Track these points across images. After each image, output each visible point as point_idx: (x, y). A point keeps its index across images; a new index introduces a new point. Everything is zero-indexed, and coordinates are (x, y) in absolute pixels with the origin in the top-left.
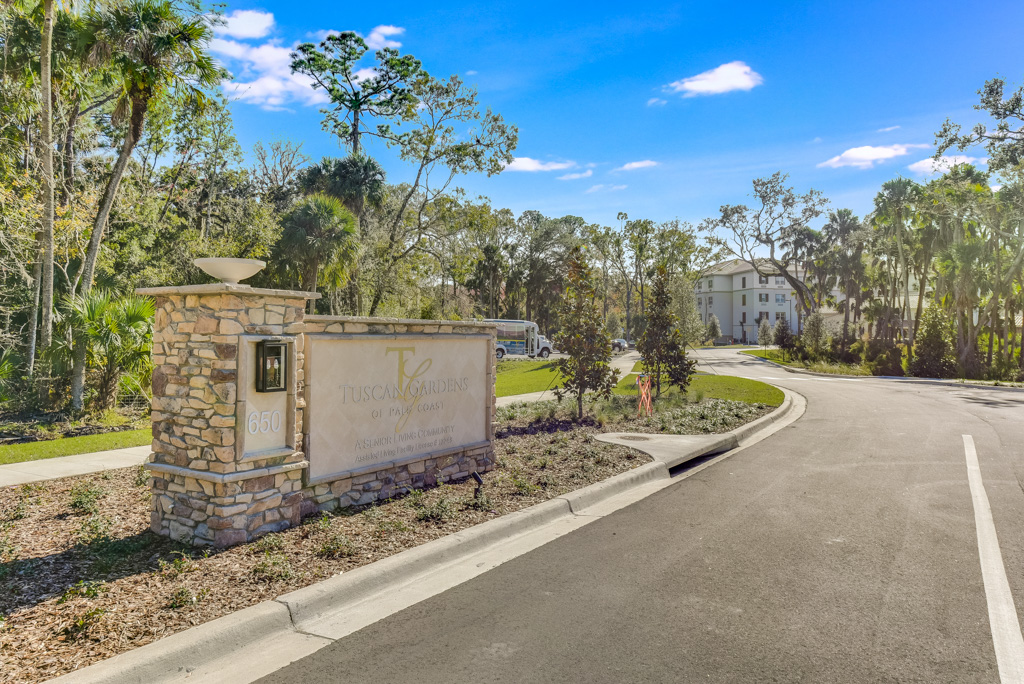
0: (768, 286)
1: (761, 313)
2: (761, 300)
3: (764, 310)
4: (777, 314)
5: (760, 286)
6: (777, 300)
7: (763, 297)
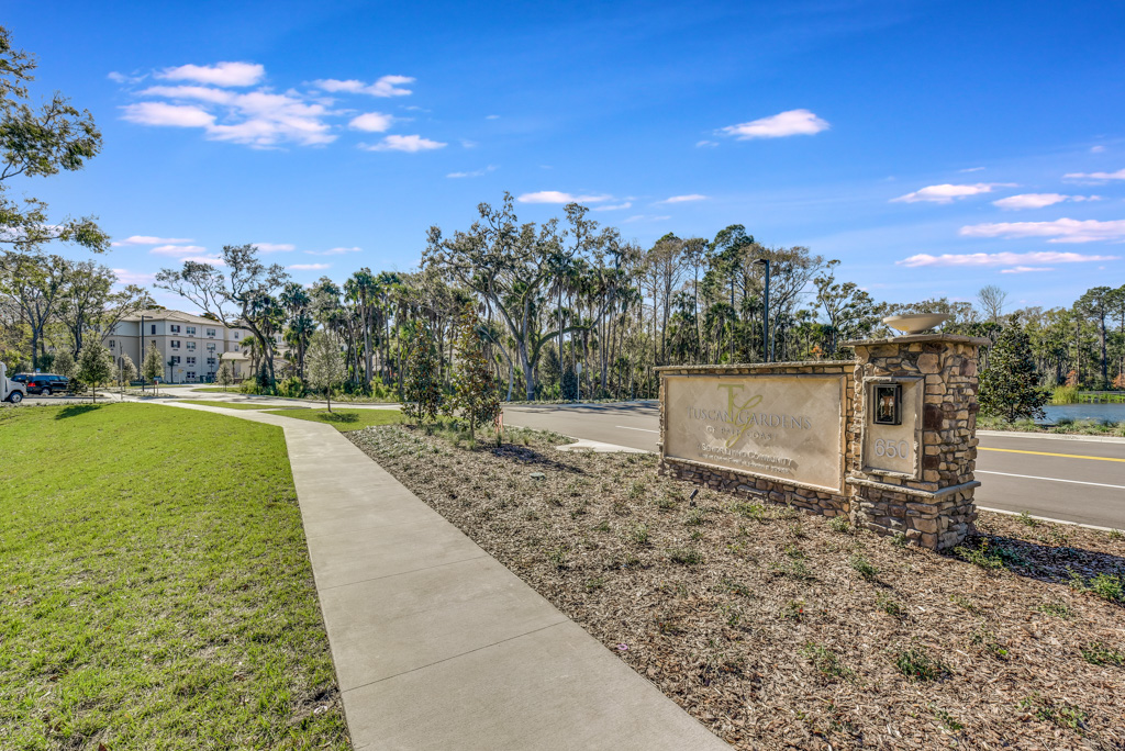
0: (179, 334)
1: (173, 357)
2: (173, 346)
3: (176, 354)
4: (188, 358)
5: (172, 334)
6: (188, 347)
7: (175, 343)
